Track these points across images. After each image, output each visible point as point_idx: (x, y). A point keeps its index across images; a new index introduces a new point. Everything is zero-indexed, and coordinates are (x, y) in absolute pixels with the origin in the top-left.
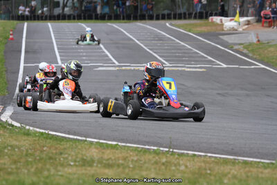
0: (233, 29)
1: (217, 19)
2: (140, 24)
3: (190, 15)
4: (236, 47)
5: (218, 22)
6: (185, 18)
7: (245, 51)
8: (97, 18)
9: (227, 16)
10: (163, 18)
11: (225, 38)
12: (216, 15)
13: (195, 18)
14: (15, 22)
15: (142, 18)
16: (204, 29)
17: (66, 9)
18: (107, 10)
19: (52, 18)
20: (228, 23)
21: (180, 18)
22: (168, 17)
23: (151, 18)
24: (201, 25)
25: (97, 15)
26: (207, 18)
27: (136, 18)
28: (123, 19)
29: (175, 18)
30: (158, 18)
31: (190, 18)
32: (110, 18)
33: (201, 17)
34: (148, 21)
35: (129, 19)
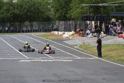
0: (67, 38)
1: (56, 33)
3: (41, 30)
6: (38, 32)
9: (58, 30)
10: (29, 32)
13: (43, 31)
15: (19, 32)
21: (36, 32)
22: (31, 32)
23: (23, 32)
27: (16, 32)
28: (11, 33)
29: (34, 32)
30: (26, 32)
31: (40, 32)
32: (5, 32)
33: (46, 31)
34: (21, 33)
35: (14, 32)
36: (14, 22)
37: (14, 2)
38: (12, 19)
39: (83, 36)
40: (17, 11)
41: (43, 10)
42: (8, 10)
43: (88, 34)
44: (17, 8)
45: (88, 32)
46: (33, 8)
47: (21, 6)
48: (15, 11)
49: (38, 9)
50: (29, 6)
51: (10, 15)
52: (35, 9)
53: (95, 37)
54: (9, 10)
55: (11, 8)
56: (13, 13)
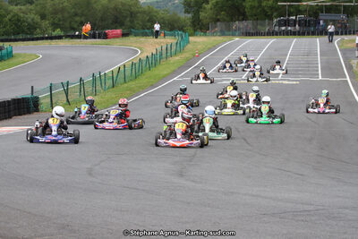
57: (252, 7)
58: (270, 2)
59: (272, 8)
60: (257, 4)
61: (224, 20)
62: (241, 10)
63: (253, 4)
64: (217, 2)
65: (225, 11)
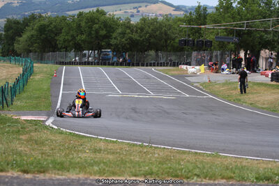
0: (194, 73)
1: (184, 67)
2: (136, 68)
3: (167, 64)
4: (195, 84)
5: (185, 68)
6: (164, 66)
7: (201, 87)
8: (109, 64)
9: (190, 65)
10: (151, 65)
11: (189, 79)
12: (183, 64)
13: (170, 66)
14: (58, 66)
15: (138, 65)
16: (176, 73)
17: (90, 58)
18: (115, 59)
19: (81, 63)
20: (191, 69)
21: (161, 66)
22: (154, 66)
23: (143, 65)
24: (174, 70)
25: (109, 63)
26: (178, 66)
27: (133, 65)
28: (125, 65)
29: (158, 65)
30: (147, 66)
31: (167, 66)
32: (117, 65)
33: (174, 65)
34: (141, 67)
35: (129, 65)
36: (131, 50)
37: (132, 22)
38: (128, 46)
39: (216, 73)
40: (135, 36)
41: (173, 36)
42: (123, 34)
43: (223, 70)
44: (136, 32)
45: (224, 66)
46: (158, 33)
47: (142, 29)
48: (133, 36)
49: (166, 34)
50: (152, 30)
51: (126, 40)
52: (161, 33)
53: (233, 73)
54: (125, 34)
55: (128, 31)
56: (131, 39)
57: (65, 41)
58: (84, 37)
59: (84, 41)
60: (70, 38)
61: (36, 52)
62: (53, 43)
63: (66, 37)
64: (32, 35)
65: (38, 43)
